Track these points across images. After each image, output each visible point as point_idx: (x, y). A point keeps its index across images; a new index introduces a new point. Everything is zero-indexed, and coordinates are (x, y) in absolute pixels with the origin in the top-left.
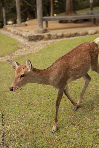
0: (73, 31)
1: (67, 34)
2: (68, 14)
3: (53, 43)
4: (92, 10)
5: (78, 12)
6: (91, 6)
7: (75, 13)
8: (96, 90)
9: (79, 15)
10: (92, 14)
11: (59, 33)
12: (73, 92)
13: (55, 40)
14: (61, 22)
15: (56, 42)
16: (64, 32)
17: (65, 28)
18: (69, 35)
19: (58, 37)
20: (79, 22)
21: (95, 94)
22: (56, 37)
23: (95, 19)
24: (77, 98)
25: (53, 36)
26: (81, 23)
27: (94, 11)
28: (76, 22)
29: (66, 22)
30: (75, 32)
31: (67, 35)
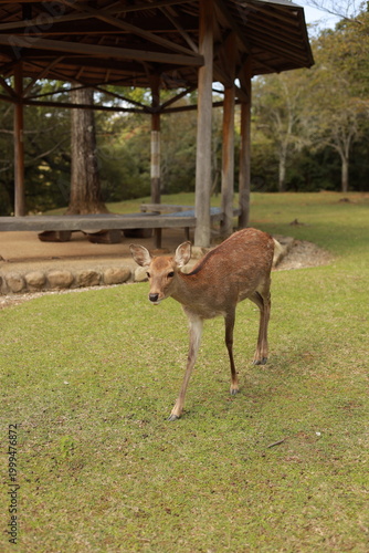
0: (83, 268)
1: (62, 276)
3: (8, 305)
4: (157, 201)
5: (111, 207)
6: (153, 190)
8: (127, 450)
9: (113, 215)
10: (158, 213)
11: (34, 273)
12: (48, 459)
13: (16, 297)
14: (47, 236)
15: (20, 301)
16: (50, 270)
17: (55, 258)
18: (69, 281)
19: (27, 287)
20: (108, 238)
21: (118, 465)
22: (20, 286)
23: (159, 231)
24: (60, 479)
25: (10, 284)
26: (114, 242)
27: (162, 205)
28: (97, 238)
29: (65, 236)
30: (90, 271)
31: (60, 280)
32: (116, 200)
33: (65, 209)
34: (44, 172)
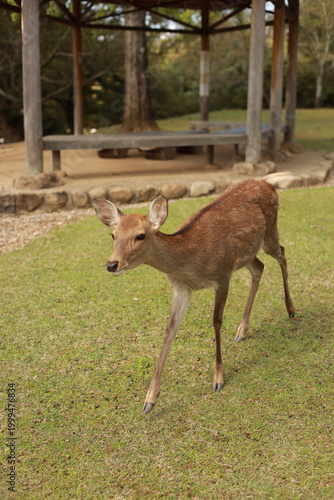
0: (142, 184)
1: (122, 192)
2: (130, 130)
3: (74, 219)
4: (206, 118)
5: (161, 124)
6: (202, 108)
7: (155, 127)
8: (200, 370)
9: (166, 132)
10: (206, 131)
11: (97, 188)
12: (125, 377)
13: (81, 212)
14: (106, 153)
15: (84, 216)
16: (112, 186)
17: (115, 174)
18: (129, 197)
19: (90, 202)
20: (162, 154)
21: (193, 385)
22: (84, 201)
23: (211, 148)
24: (137, 399)
25: (75, 199)
26: (169, 158)
27: (211, 122)
28: (152, 154)
29: (122, 154)
30: (148, 187)
31: (121, 196)
32: (163, 117)
33: (119, 126)
34: (96, 92)
